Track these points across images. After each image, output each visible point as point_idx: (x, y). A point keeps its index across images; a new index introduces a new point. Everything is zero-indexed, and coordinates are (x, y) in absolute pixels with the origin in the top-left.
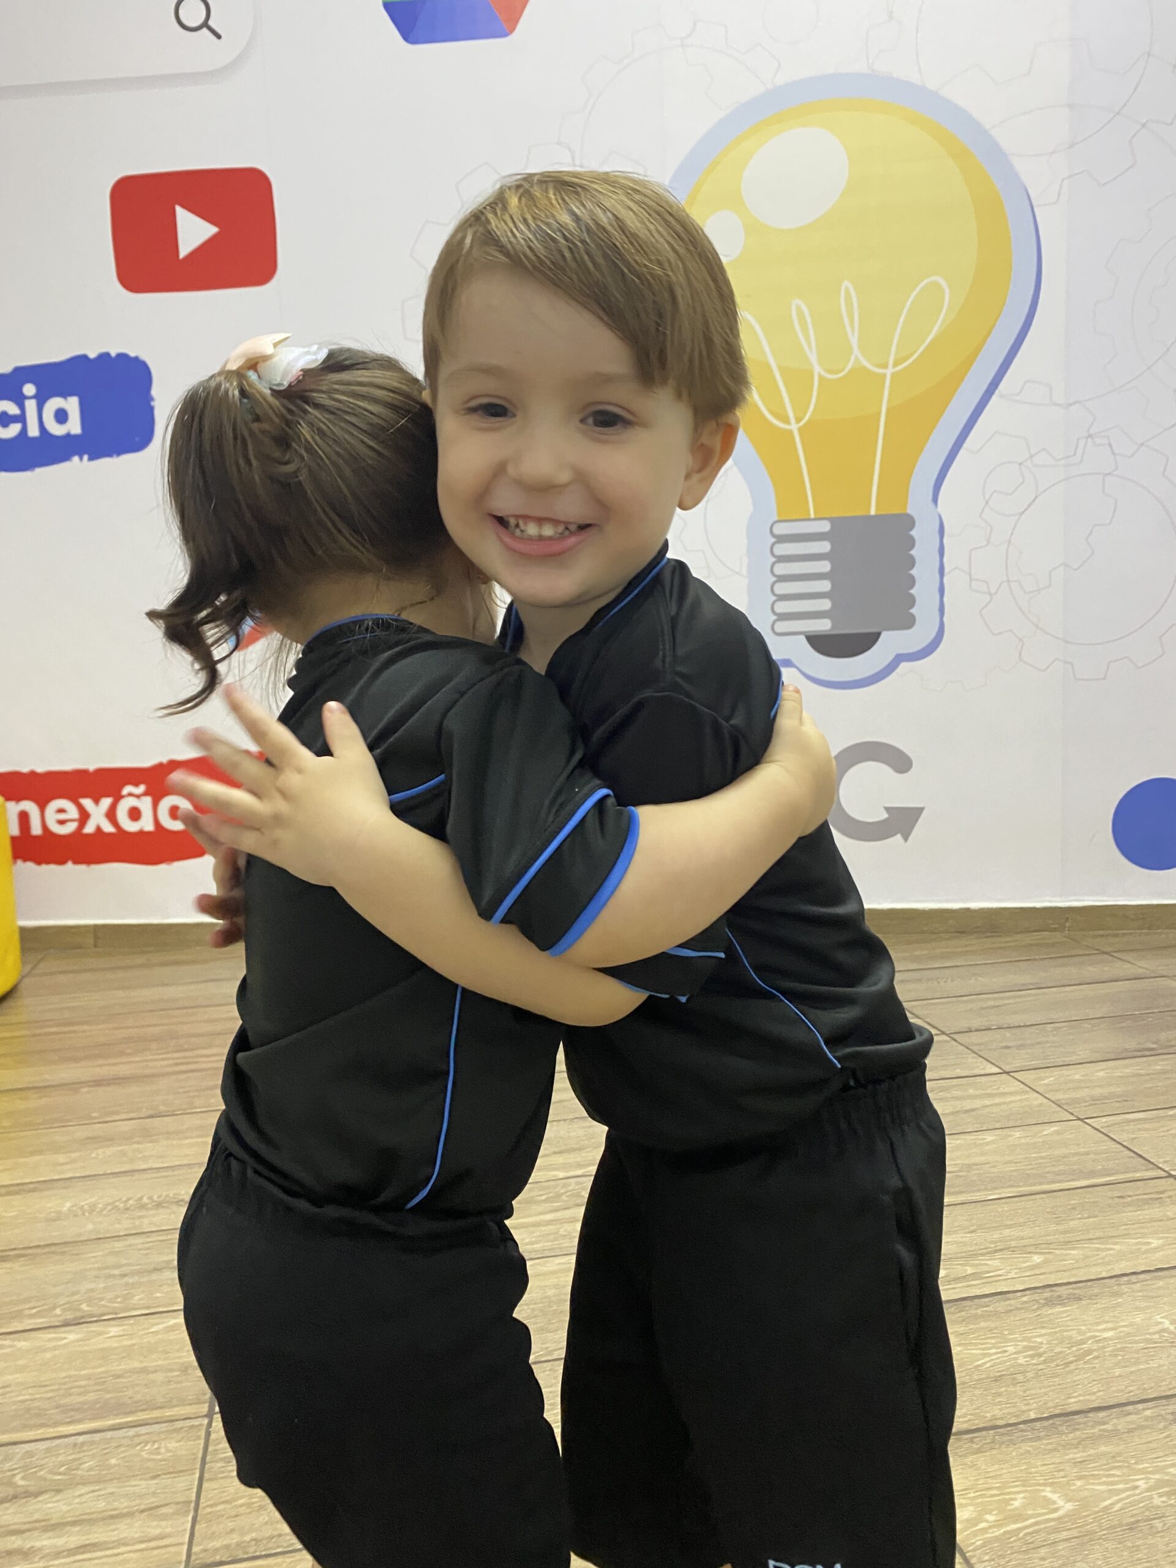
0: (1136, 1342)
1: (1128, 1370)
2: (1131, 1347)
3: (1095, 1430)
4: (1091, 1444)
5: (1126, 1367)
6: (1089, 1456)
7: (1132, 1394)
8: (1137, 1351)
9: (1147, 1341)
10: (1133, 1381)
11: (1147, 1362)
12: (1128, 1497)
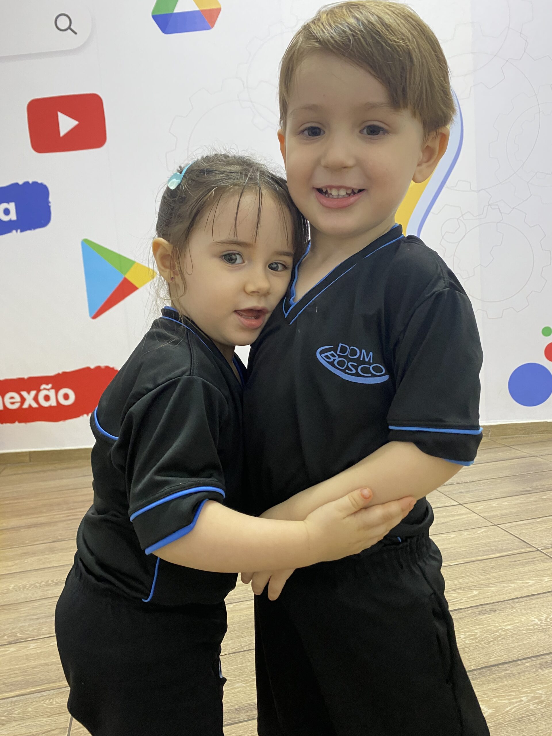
0: (522, 630)
1: (518, 644)
2: (520, 633)
3: (503, 674)
4: (501, 680)
5: (517, 642)
6: (500, 686)
7: (520, 655)
8: (523, 635)
9: (527, 629)
10: (520, 649)
11: (527, 640)
12: (519, 705)
